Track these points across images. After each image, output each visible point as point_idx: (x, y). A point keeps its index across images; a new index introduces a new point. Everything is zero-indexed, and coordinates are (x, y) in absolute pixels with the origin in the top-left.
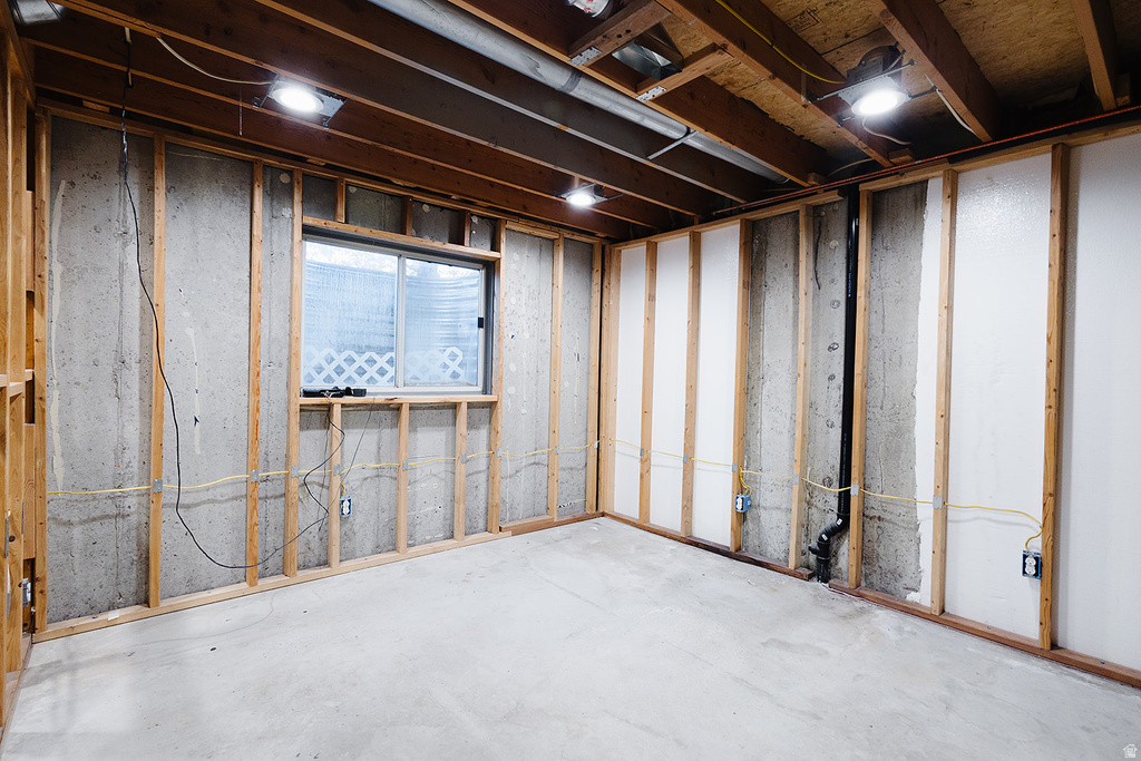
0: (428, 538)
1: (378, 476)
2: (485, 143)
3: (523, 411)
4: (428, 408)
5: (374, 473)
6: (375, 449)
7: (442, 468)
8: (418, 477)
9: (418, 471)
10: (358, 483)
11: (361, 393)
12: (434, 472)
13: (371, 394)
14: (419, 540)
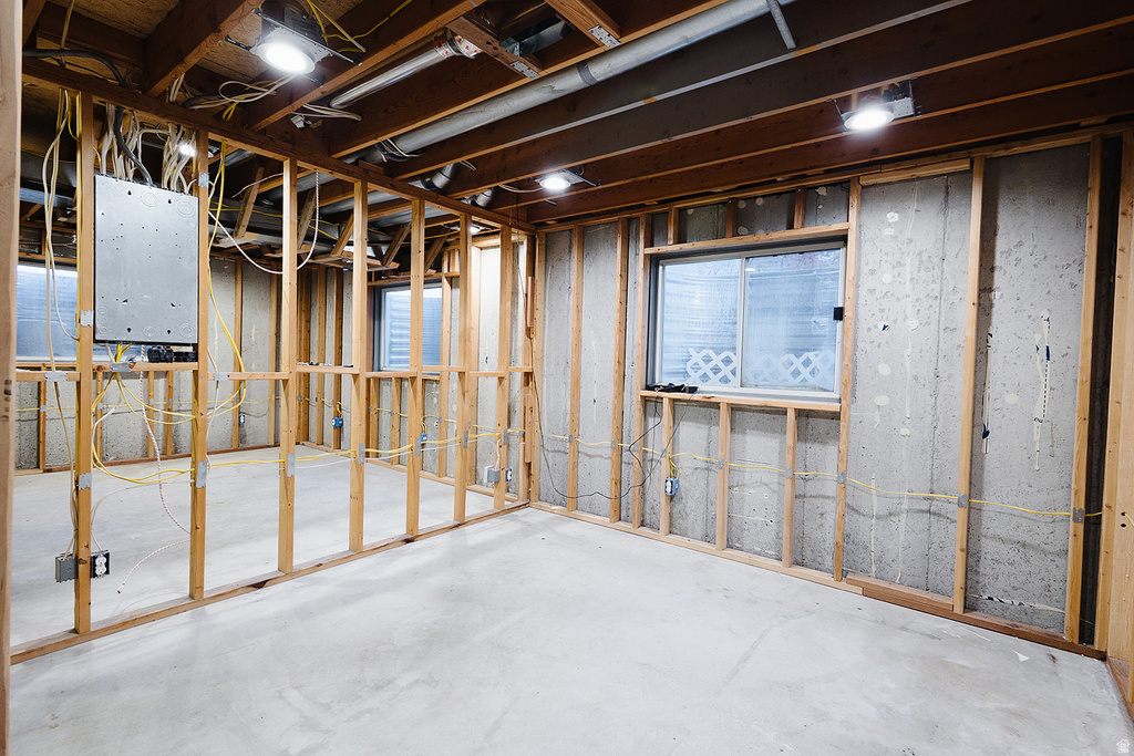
0: (758, 549)
1: (707, 469)
2: (659, 142)
3: (904, 431)
4: (759, 411)
5: (704, 466)
6: (705, 443)
7: (775, 478)
8: (747, 481)
9: (747, 476)
10: (690, 471)
11: (693, 390)
12: (765, 480)
13: (702, 392)
14: (747, 547)
